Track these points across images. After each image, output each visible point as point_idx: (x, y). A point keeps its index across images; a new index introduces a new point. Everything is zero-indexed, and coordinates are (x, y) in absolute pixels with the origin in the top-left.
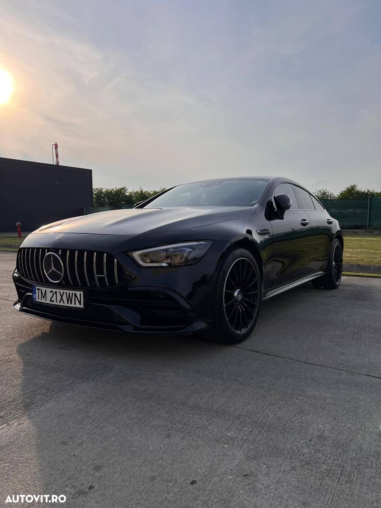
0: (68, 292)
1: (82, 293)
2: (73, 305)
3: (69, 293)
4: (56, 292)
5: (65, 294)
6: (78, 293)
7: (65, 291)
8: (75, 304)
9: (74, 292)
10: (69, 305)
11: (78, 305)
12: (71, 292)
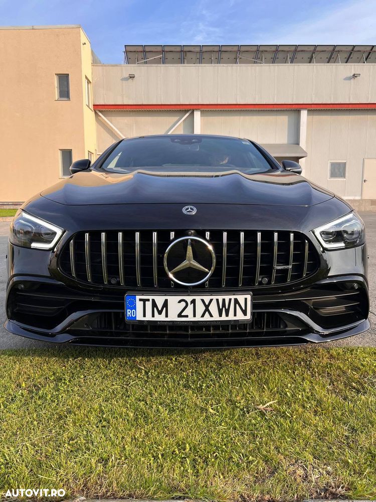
0: (220, 298)
1: (249, 297)
2: (231, 317)
3: (224, 300)
4: (193, 302)
5: (214, 302)
6: (241, 298)
7: (214, 298)
8: (235, 315)
9: (233, 297)
10: (224, 318)
11: (240, 316)
12: (227, 298)
